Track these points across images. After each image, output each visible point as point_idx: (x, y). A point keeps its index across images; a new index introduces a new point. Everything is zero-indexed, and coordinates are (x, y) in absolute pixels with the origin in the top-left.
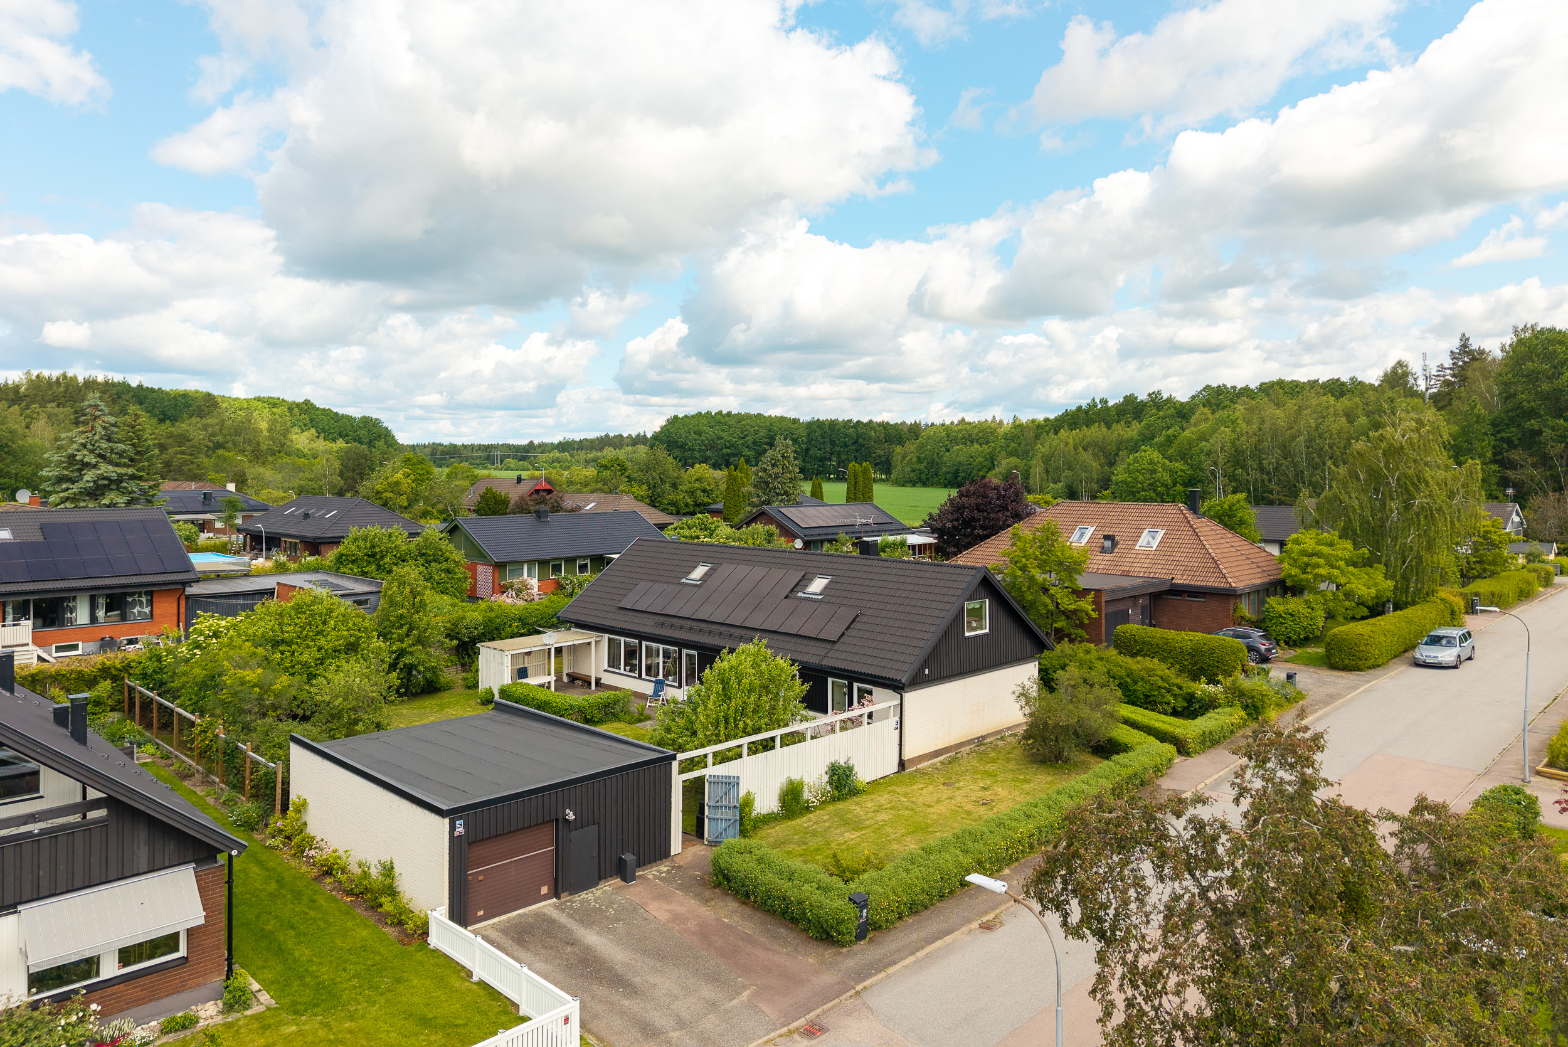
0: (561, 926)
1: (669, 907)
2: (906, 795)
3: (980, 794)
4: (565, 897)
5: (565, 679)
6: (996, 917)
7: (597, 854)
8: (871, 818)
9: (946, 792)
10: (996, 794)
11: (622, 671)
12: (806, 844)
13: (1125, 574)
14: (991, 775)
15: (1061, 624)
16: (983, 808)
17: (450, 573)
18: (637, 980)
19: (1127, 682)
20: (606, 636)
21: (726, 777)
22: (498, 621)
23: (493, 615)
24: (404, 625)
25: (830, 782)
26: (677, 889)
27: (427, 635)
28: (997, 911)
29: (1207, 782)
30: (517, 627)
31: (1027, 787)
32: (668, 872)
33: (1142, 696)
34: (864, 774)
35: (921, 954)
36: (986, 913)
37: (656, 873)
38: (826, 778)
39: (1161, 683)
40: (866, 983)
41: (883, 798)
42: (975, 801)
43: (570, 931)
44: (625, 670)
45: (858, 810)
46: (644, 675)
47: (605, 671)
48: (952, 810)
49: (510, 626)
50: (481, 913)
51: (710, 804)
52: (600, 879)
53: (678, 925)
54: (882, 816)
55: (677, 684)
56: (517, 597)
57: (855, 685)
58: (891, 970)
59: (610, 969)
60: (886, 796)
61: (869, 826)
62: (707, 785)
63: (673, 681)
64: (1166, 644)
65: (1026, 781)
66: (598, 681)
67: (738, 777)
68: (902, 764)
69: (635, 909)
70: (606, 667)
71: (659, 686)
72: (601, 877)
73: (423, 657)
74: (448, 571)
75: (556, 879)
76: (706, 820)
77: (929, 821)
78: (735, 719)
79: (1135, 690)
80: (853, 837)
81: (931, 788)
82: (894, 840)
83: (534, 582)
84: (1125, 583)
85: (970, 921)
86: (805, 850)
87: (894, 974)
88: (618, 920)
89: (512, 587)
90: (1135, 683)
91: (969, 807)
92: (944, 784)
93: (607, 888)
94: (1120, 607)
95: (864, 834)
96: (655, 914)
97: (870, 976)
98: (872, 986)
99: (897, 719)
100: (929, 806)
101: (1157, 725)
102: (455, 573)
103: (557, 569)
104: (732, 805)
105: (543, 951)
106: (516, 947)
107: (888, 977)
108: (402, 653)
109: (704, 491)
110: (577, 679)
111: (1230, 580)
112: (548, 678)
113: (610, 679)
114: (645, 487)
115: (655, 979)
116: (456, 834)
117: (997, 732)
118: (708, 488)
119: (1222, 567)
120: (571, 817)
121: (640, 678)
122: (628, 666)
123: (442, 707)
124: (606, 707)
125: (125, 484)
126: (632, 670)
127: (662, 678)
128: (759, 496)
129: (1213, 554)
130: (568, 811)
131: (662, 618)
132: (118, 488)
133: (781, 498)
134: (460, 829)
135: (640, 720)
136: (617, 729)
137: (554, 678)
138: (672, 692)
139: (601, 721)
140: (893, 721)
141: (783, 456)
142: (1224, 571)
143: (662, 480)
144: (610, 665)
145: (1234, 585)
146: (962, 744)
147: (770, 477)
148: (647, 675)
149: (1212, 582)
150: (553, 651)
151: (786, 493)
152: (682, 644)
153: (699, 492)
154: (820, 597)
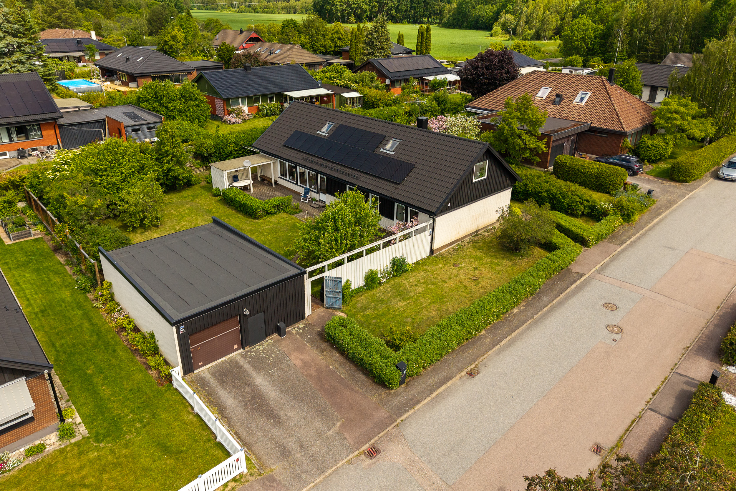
0: (244, 371)
1: (301, 357)
2: (433, 272)
3: (472, 273)
4: (247, 348)
5: (259, 179)
6: (476, 367)
7: (264, 326)
8: (413, 291)
9: (454, 271)
10: (481, 274)
11: (288, 179)
12: (377, 309)
14: (480, 259)
16: (473, 284)
18: (281, 414)
19: (559, 197)
20: (279, 160)
21: (335, 278)
23: (219, 141)
25: (392, 267)
26: (307, 342)
27: (181, 160)
28: (477, 362)
29: (597, 268)
30: (233, 147)
31: (498, 268)
32: (303, 329)
33: (566, 206)
34: (411, 260)
35: (433, 396)
36: (470, 363)
37: (296, 329)
38: (390, 266)
39: (578, 199)
40: (402, 418)
41: (420, 275)
42: (470, 278)
43: (248, 374)
44: (289, 178)
45: (407, 284)
46: (299, 183)
47: (279, 177)
48: (457, 286)
49: (229, 146)
50: (202, 363)
51: (327, 290)
52: (267, 336)
53: (306, 371)
54: (419, 289)
55: (316, 191)
56: (237, 116)
57: (409, 209)
58: (416, 408)
60: (422, 274)
61: (412, 297)
62: (325, 281)
63: (314, 188)
65: (498, 264)
66: (276, 182)
67: (341, 278)
68: (432, 252)
69: (284, 358)
70: (280, 175)
71: (307, 191)
72: (267, 334)
73: (179, 171)
74: (198, 106)
75: (242, 341)
76: (325, 297)
77: (444, 294)
78: (341, 241)
79: (563, 202)
80: (402, 305)
81: (446, 267)
82: (424, 308)
83: (245, 108)
85: (461, 370)
86: (376, 314)
87: (418, 410)
88: (274, 367)
89: (234, 111)
90: (564, 198)
91: (466, 283)
92: (454, 265)
93: (270, 341)
94: (560, 142)
95: (408, 303)
96: (294, 361)
97: (406, 412)
98: (406, 418)
99: (431, 230)
100: (445, 282)
101: (573, 229)
102: (202, 107)
103: (257, 100)
104: (338, 291)
106: (219, 386)
107: (415, 412)
108: (169, 170)
109: (339, 38)
110: (265, 180)
111: (624, 126)
112: (249, 182)
113: (281, 182)
114: (307, 37)
115: (291, 413)
116: (181, 333)
117: (485, 227)
118: (341, 37)
119: (621, 118)
120: (247, 313)
121: (297, 184)
122: (291, 177)
123: (194, 197)
124: (278, 206)
125: (23, 48)
126: (293, 179)
127: (308, 187)
128: (368, 50)
129: (617, 110)
130: (245, 309)
131: (307, 156)
132: (20, 51)
133: (380, 51)
134: (182, 330)
135: (296, 213)
136: (284, 218)
137: (252, 182)
138: (313, 195)
139: (276, 213)
140: (429, 231)
141: (381, 26)
142: (622, 121)
143: (316, 33)
144: (281, 175)
145: (626, 130)
146: (465, 237)
147: (375, 38)
148: (301, 183)
149: (613, 127)
150: (250, 169)
151: (383, 48)
152: (318, 172)
153: (337, 39)
154: (393, 153)
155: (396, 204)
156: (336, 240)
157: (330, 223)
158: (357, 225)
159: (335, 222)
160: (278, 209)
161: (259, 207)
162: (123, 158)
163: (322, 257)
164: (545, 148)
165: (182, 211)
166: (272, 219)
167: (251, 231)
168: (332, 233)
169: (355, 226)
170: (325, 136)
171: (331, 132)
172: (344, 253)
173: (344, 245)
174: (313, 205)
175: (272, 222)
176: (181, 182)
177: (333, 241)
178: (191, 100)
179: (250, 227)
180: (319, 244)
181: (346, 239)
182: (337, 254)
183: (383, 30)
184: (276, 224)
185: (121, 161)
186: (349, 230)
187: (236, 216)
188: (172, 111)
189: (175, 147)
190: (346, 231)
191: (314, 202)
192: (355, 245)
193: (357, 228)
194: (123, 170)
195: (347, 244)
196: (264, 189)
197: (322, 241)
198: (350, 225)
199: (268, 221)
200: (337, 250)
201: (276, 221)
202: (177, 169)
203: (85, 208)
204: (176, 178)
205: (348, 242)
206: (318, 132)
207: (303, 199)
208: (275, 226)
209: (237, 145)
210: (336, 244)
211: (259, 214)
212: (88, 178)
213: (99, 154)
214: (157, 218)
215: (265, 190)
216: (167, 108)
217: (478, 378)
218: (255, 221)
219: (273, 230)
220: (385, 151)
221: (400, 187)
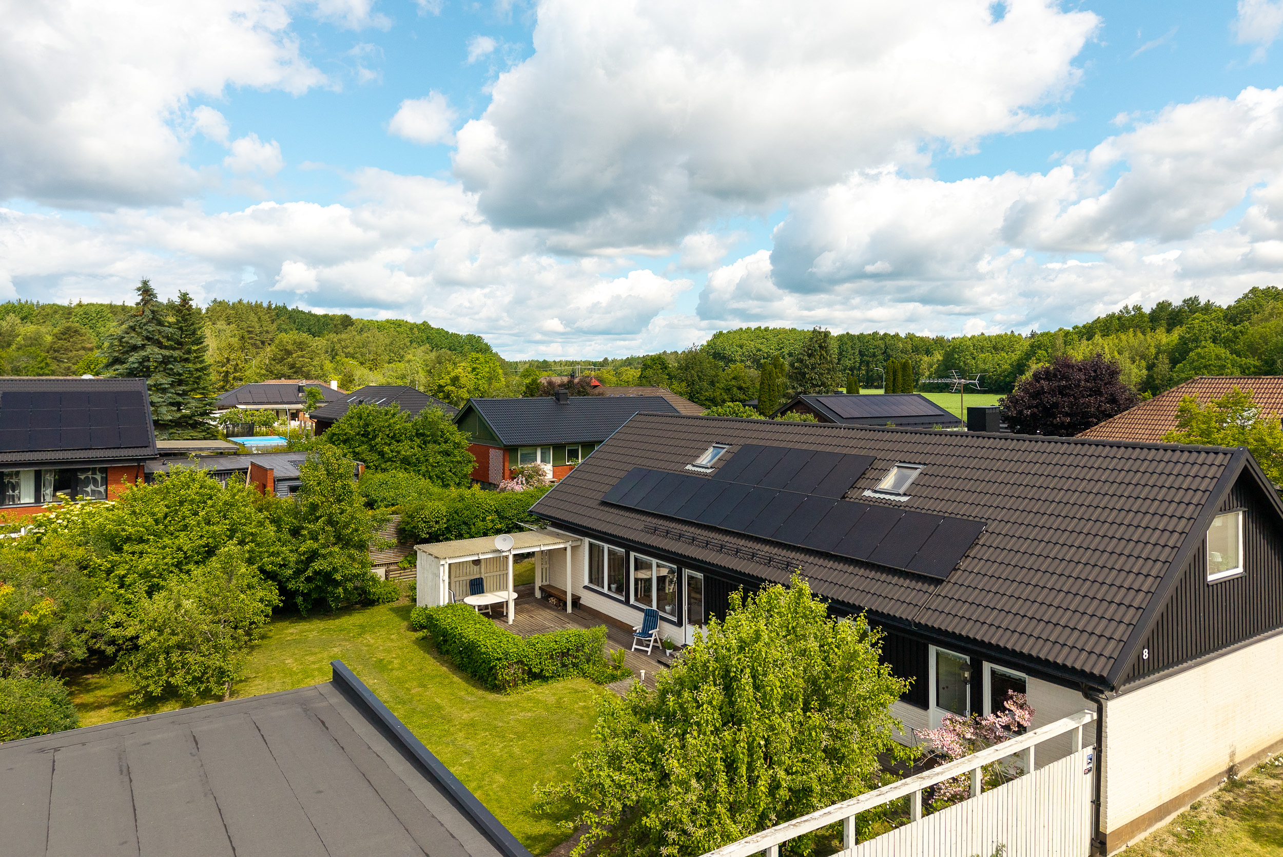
5: (538, 594)
11: (606, 590)
17: (449, 455)
20: (587, 540)
22: (466, 513)
23: (460, 505)
24: (321, 517)
30: (492, 521)
44: (609, 589)
46: (632, 601)
47: (585, 587)
49: (484, 520)
55: (675, 619)
56: (528, 482)
57: (988, 668)
63: (672, 614)
66: (576, 601)
70: (586, 582)
71: (651, 619)
73: (338, 561)
74: (447, 454)
83: (548, 469)
89: (522, 473)
102: (455, 456)
103: (573, 454)
108: (313, 556)
109: (740, 388)
110: (550, 595)
112: (508, 595)
113: (590, 600)
114: (684, 384)
118: (744, 386)
121: (627, 603)
122: (613, 586)
123: (363, 630)
124: (563, 654)
125: (170, 366)
126: (619, 590)
127: (654, 607)
128: (794, 388)
131: (655, 521)
132: (165, 370)
133: (817, 389)
135: (614, 678)
136: (576, 691)
137: (515, 595)
138: (668, 631)
139: (555, 676)
140: (1083, 754)
141: (821, 347)
143: (700, 378)
144: (591, 581)
147: (807, 367)
148: (637, 599)
150: (511, 559)
151: (823, 384)
152: (682, 561)
153: (735, 389)
154: (904, 499)
155: (933, 650)
156: (731, 766)
157: (711, 692)
158: (815, 704)
159: (729, 685)
160: (564, 665)
161: (506, 654)
165: (314, 663)
166: (542, 692)
167: (472, 724)
168: (716, 731)
169: (806, 709)
170: (706, 474)
171: (722, 464)
172: (762, 824)
173: (762, 786)
174: (664, 660)
175: (538, 702)
176: (341, 590)
177: (720, 765)
178: (435, 442)
179: (472, 714)
180: (664, 778)
181: (768, 758)
182: (734, 829)
183: (823, 353)
184: (547, 709)
186: (785, 724)
187: (447, 681)
188: (390, 460)
189: (339, 501)
190: (772, 728)
191: (668, 652)
192: (807, 791)
193: (816, 718)
195: (774, 787)
196: (545, 617)
197: (673, 765)
199: (529, 699)
200: (734, 809)
201: (552, 700)
202: (331, 553)
204: (327, 577)
205: (781, 774)
206: (689, 467)
207: (640, 643)
208: (544, 713)
209: (502, 518)
210: (731, 782)
211: (505, 674)
215: (545, 619)
216: (382, 454)
218: (492, 696)
219: (536, 725)
220: (877, 495)
221: (944, 589)
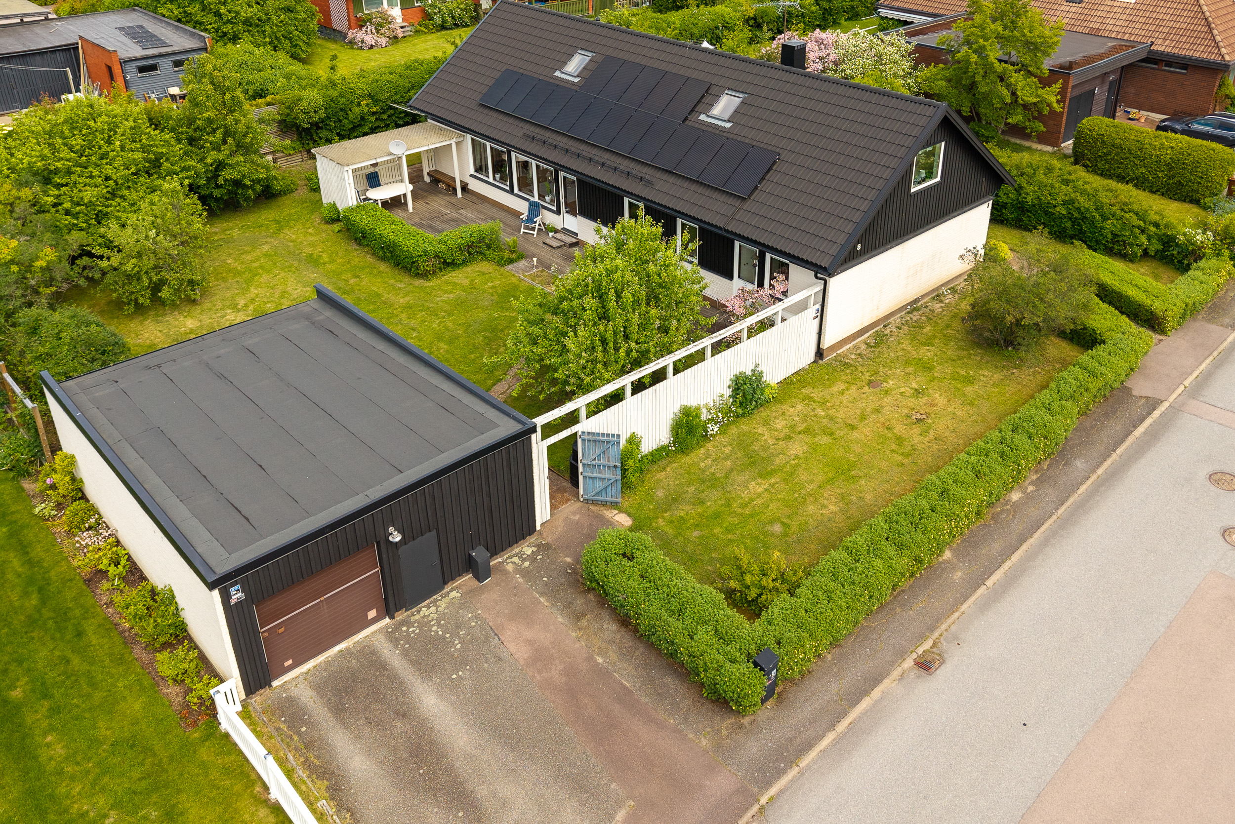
0: (393, 677)
1: (529, 634)
2: (823, 403)
3: (912, 402)
4: (400, 616)
5: (427, 179)
6: (935, 645)
7: (438, 561)
8: (782, 452)
9: (869, 399)
10: (933, 405)
11: (491, 180)
12: (702, 502)
13: (1094, 33)
14: (926, 367)
15: (1016, 118)
16: (916, 430)
18: (482, 791)
19: (1094, 217)
20: (469, 136)
21: (603, 435)
23: (335, 93)
24: (218, 129)
25: (734, 396)
26: (542, 594)
27: (248, 140)
28: (936, 634)
29: (1187, 383)
30: (368, 105)
31: (969, 390)
32: (532, 558)
33: (1110, 236)
34: (773, 376)
35: (841, 727)
36: (923, 638)
37: (516, 559)
38: (728, 392)
39: (1135, 221)
40: (773, 791)
41: (795, 410)
42: (908, 416)
43: (402, 687)
44: (494, 179)
45: (766, 433)
46: (515, 189)
47: (472, 176)
48: (880, 436)
49: (359, 104)
50: (290, 662)
51: (585, 462)
52: (445, 583)
53: (540, 672)
54: (797, 448)
55: (555, 208)
56: (377, 31)
57: (768, 256)
58: (804, 763)
59: (449, 770)
60: (800, 407)
61: (780, 469)
62: (579, 442)
63: (551, 202)
64: (1141, 149)
65: (970, 381)
66: (464, 188)
67: (619, 436)
68: (820, 353)
69: (487, 638)
70: (472, 171)
71: (535, 208)
72: (446, 577)
73: (244, 168)
75: (386, 599)
76: (581, 478)
77: (852, 458)
78: (615, 342)
79: (1102, 228)
80: (760, 490)
81: (853, 390)
82: (810, 495)
83: (396, 12)
84: (1094, 48)
85: (901, 655)
86: (701, 515)
87: (808, 767)
88: (464, 663)
89: (370, 20)
90: (1105, 218)
91: (899, 429)
92: (870, 383)
93: (454, 594)
94: (1087, 88)
95: (772, 485)
96: (512, 647)
97: (779, 773)
98: (781, 792)
99: (818, 306)
100: (852, 427)
101: (1131, 292)
104: (612, 464)
105: (366, 730)
106: (332, 722)
107: (801, 774)
108: (220, 165)
110: (440, 181)
111: (1224, 51)
112: (404, 188)
113: (475, 186)
115: (506, 790)
116: (233, 602)
117: (934, 290)
119: (1215, 32)
120: (396, 537)
121: (511, 191)
122: (498, 176)
123: (281, 225)
124: (469, 247)
126: (503, 180)
127: (536, 199)
129: (1207, 14)
130: (391, 529)
134: (237, 595)
135: (511, 261)
136: (483, 274)
137: (411, 187)
138: (550, 218)
139: (465, 263)
140: (813, 310)
142: (1218, 38)
144: (476, 171)
145: (1227, 58)
146: (892, 314)
148: (519, 189)
149: (1200, 52)
150: (404, 159)
152: (558, 166)
154: (728, 125)
155: (737, 244)
156: (604, 342)
157: (590, 302)
158: (653, 303)
159: (602, 298)
160: (470, 254)
161: (425, 252)
162: (109, 142)
163: (572, 380)
164: (1058, 102)
165: (252, 261)
166: (456, 277)
167: (409, 307)
168: (595, 324)
169: (648, 304)
170: (573, 82)
171: (587, 74)
172: (623, 372)
173: (622, 353)
174: (548, 241)
175: (455, 284)
176: (250, 191)
177: (598, 343)
179: (407, 299)
180: (565, 349)
181: (627, 337)
182: (607, 375)
184: (464, 290)
185: (105, 148)
186: (635, 319)
187: (377, 270)
188: (229, 22)
189: (232, 112)
190: (627, 320)
191: (551, 234)
192: (648, 351)
193: (653, 312)
194: (109, 170)
195: (629, 352)
196: (438, 204)
197: (570, 344)
198: (637, 303)
199: (448, 283)
200: (606, 365)
201: (466, 282)
202: (237, 163)
203: (15, 268)
204: (236, 183)
205: (633, 345)
206: (558, 73)
207: (527, 227)
208: (463, 294)
209: (376, 101)
210: (605, 350)
211: (424, 266)
212: (26, 193)
213: (50, 133)
214: (191, 282)
215: (440, 205)
216: (218, 14)
217: (942, 673)
218: (419, 282)
219: (459, 303)
220: (709, 120)
221: (747, 205)
